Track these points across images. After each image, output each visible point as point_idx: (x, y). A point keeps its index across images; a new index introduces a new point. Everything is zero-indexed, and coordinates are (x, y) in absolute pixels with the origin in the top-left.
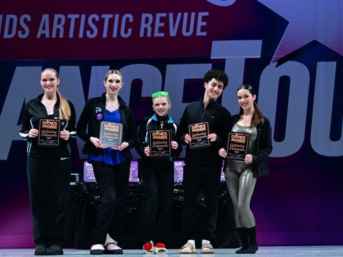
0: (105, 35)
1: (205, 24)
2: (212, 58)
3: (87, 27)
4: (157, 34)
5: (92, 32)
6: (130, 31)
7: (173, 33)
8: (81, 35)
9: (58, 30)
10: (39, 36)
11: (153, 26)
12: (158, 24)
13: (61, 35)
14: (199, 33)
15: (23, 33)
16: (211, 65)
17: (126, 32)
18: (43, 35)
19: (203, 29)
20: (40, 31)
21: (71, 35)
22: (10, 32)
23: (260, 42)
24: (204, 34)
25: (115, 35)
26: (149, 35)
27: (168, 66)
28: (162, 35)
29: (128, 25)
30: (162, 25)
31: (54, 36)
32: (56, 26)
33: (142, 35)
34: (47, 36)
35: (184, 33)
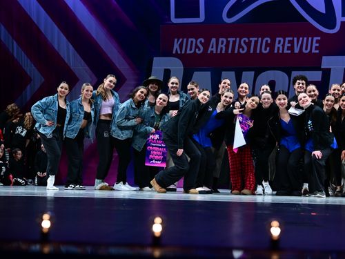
0: (252, 52)
1: (318, 45)
2: (322, 67)
3: (240, 46)
4: (286, 51)
5: (243, 50)
6: (268, 48)
7: (296, 51)
8: (236, 52)
9: (221, 48)
10: (209, 52)
11: (283, 46)
12: (287, 45)
13: (223, 52)
14: (314, 51)
15: (199, 50)
16: (321, 72)
17: (266, 49)
18: (212, 52)
19: (316, 48)
20: (210, 49)
21: (230, 52)
22: (191, 50)
24: (317, 51)
25: (258, 52)
26: (281, 52)
27: (294, 74)
28: (289, 52)
29: (267, 45)
30: (289, 45)
31: (219, 52)
32: (220, 46)
33: (276, 51)
34: (214, 52)
35: (304, 51)
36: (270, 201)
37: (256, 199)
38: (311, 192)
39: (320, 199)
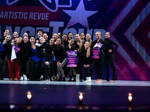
0: (19, 18)
1: (48, 16)
2: (50, 26)
3: (14, 15)
4: (34, 19)
5: (16, 17)
6: (27, 17)
7: (39, 18)
8: (12, 18)
9: (6, 16)
11: (33, 16)
12: (35, 16)
13: (7, 18)
14: (46, 19)
16: (49, 28)
17: (25, 17)
19: (47, 18)
20: (1, 16)
21: (9, 18)
23: (63, 22)
24: (48, 19)
25: (22, 18)
26: (32, 19)
27: (38, 28)
28: (36, 19)
29: (26, 15)
30: (36, 16)
31: (5, 18)
32: (5, 15)
33: (30, 18)
34: (3, 18)
35: (42, 19)
36: (27, 83)
37: (20, 83)
38: (44, 79)
39: (48, 82)
